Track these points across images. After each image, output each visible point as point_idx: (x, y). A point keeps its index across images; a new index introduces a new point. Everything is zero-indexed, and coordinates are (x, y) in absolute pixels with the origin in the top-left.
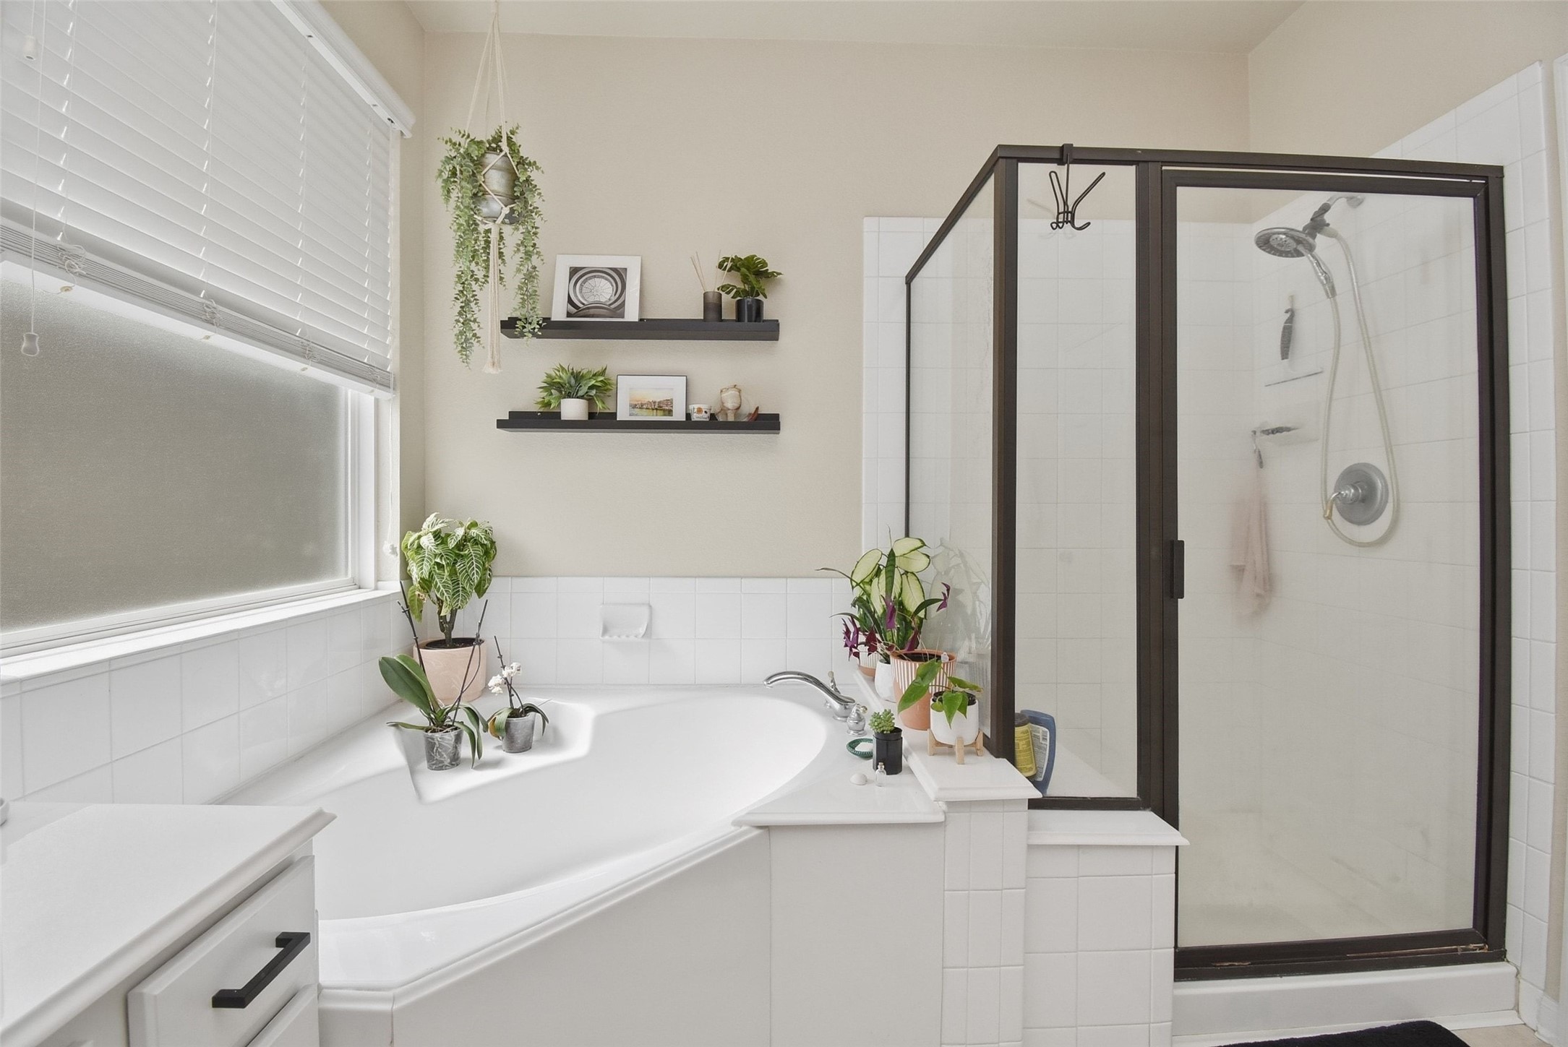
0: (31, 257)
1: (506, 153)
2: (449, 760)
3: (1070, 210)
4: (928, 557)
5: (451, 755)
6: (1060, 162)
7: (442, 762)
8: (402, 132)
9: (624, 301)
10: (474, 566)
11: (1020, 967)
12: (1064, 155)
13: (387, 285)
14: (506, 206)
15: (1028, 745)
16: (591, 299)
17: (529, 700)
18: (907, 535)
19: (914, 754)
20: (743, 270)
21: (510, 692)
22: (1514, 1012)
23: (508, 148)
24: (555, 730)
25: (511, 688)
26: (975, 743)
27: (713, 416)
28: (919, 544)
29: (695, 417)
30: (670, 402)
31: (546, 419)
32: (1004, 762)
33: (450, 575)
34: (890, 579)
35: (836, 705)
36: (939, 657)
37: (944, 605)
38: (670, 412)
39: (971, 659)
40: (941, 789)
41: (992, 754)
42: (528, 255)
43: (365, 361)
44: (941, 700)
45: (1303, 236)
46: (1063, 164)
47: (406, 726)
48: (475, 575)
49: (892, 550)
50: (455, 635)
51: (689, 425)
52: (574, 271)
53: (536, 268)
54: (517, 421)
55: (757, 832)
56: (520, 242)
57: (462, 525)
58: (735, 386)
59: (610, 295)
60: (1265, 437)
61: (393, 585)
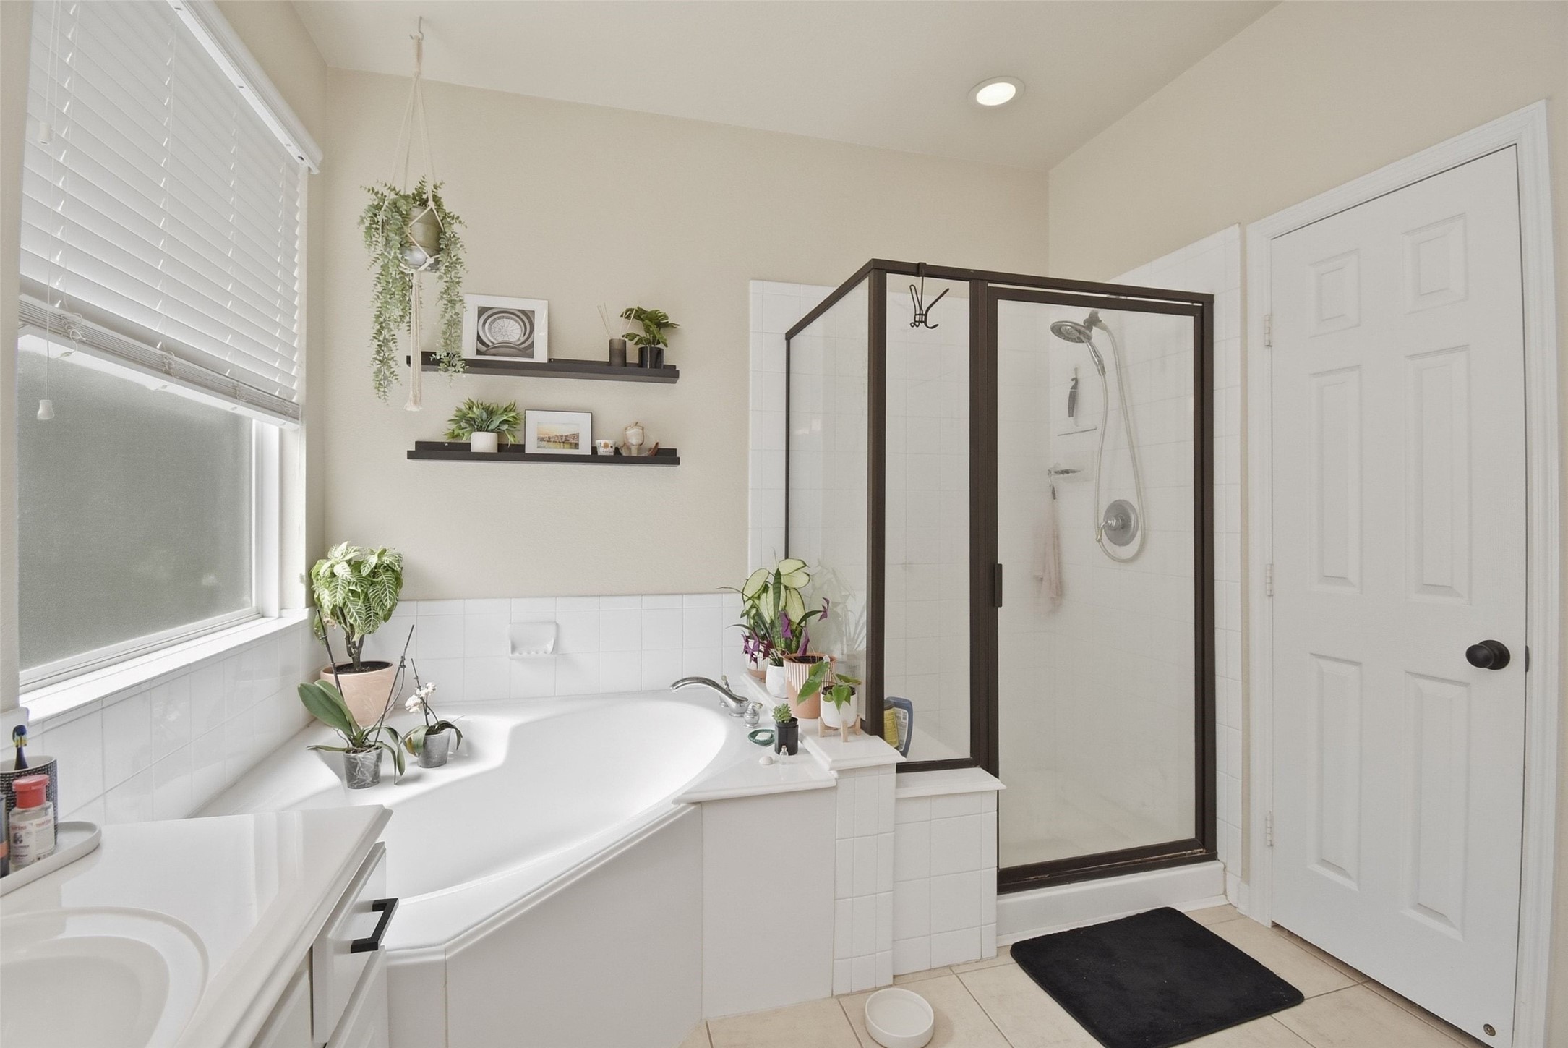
0: (46, 329)
1: (432, 209)
2: (371, 779)
3: (924, 313)
4: (808, 575)
5: (373, 773)
6: (917, 275)
7: (364, 780)
8: (309, 168)
9: (533, 342)
10: (387, 591)
11: (888, 893)
12: (919, 270)
13: (293, 317)
14: (431, 256)
15: (894, 724)
16: (500, 339)
17: (444, 717)
18: (787, 557)
19: (808, 738)
20: (647, 322)
21: (426, 710)
22: (1224, 896)
23: (434, 203)
24: (470, 746)
25: (427, 706)
26: (854, 725)
27: (617, 451)
28: (802, 565)
29: (601, 451)
30: (576, 436)
31: (455, 450)
32: (877, 737)
33: (364, 602)
34: (777, 594)
35: (732, 704)
36: (821, 659)
37: (824, 616)
38: (576, 446)
39: (845, 659)
40: (833, 761)
41: (867, 732)
42: (452, 302)
43: (277, 394)
44: (831, 693)
45: (1083, 329)
46: (919, 276)
47: (322, 748)
48: (389, 601)
49: (778, 570)
50: (363, 659)
51: (594, 457)
52: (482, 311)
53: (458, 314)
54: (424, 451)
55: (692, 808)
56: (443, 290)
57: (373, 553)
58: (637, 423)
59: (519, 336)
60: (1057, 476)
61: (300, 613)
